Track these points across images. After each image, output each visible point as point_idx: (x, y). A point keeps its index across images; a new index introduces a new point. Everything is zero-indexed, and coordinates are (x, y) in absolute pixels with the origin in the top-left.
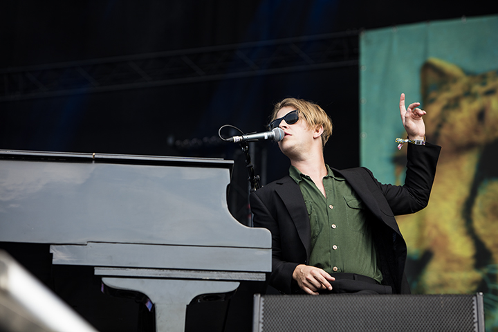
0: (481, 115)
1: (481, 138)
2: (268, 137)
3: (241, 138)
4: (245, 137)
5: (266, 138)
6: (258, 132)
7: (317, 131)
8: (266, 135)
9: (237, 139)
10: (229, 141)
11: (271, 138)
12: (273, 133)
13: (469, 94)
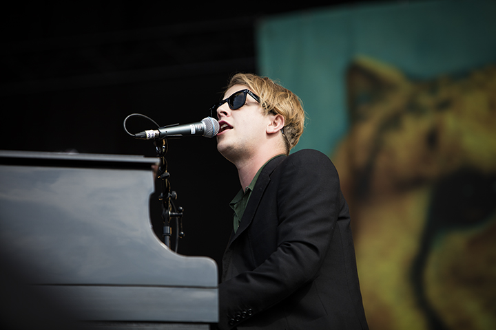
0: (432, 139)
1: (433, 170)
2: (197, 130)
3: (157, 132)
4: (163, 131)
5: (193, 131)
6: (182, 124)
7: (275, 124)
8: (192, 128)
9: (150, 133)
10: (139, 137)
11: (200, 133)
12: (202, 125)
13: (413, 108)
